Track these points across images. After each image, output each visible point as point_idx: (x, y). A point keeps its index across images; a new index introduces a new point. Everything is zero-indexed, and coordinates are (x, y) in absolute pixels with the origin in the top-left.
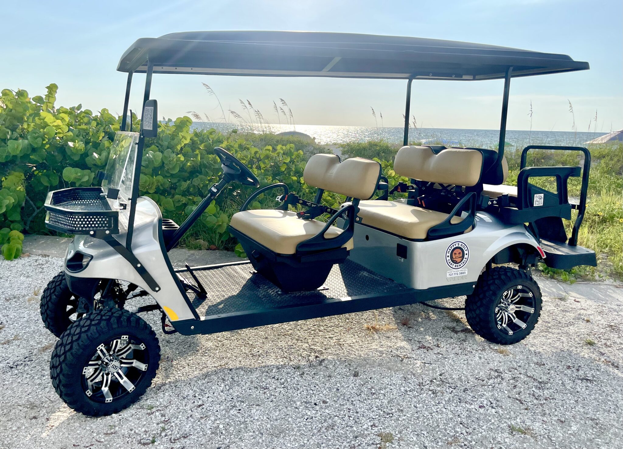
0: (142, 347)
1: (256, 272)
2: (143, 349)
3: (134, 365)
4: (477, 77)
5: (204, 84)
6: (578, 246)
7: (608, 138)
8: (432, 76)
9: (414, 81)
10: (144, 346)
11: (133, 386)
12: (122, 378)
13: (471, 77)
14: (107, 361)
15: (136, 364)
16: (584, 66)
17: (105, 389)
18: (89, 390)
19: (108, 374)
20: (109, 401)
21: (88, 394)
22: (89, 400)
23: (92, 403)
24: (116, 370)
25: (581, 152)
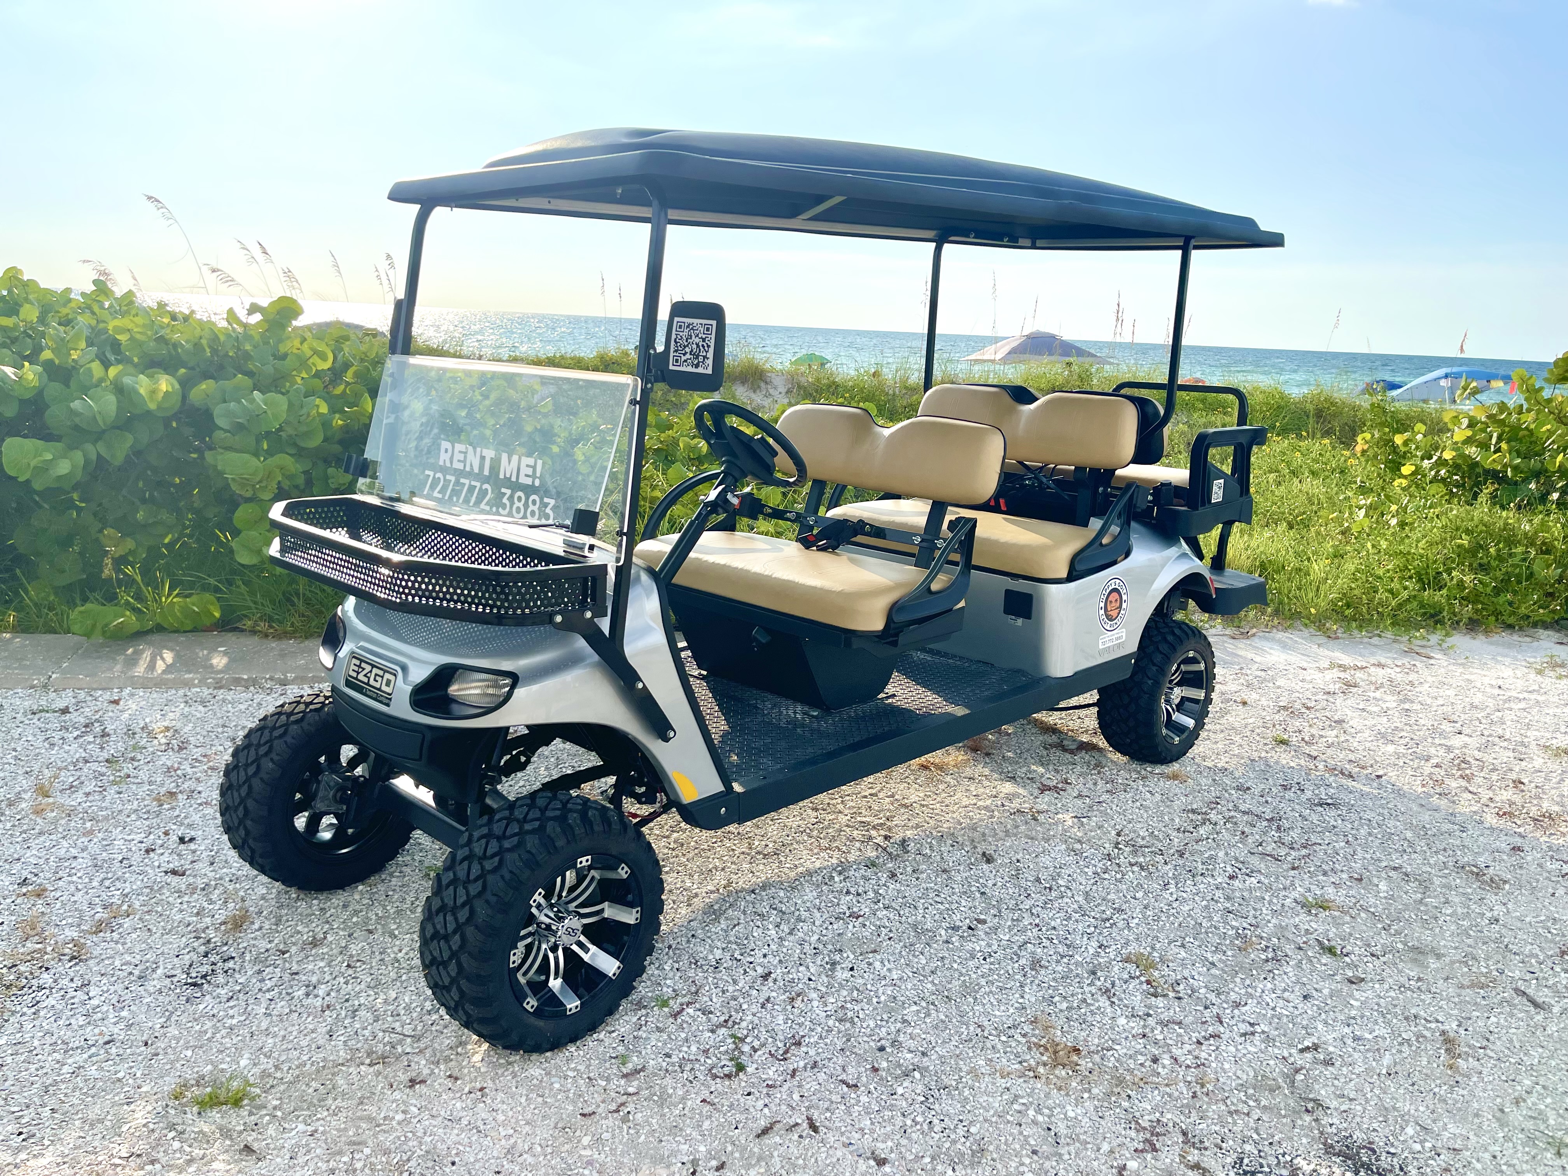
0: (623, 872)
1: (705, 673)
2: (625, 876)
3: (606, 915)
4: (1039, 243)
5: (149, 198)
6: (1228, 571)
7: (1007, 349)
8: (975, 237)
9: (947, 247)
10: (626, 869)
11: (618, 963)
12: (587, 950)
13: (1028, 242)
14: (548, 921)
15: (610, 911)
16: (1275, 241)
17: (555, 984)
18: (528, 999)
19: (554, 949)
20: (574, 1011)
21: (528, 1007)
22: (533, 1021)
23: (540, 1023)
24: (576, 938)
25: (1231, 397)
